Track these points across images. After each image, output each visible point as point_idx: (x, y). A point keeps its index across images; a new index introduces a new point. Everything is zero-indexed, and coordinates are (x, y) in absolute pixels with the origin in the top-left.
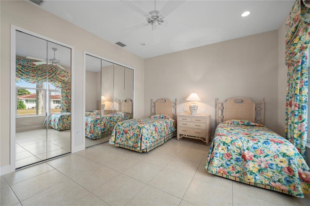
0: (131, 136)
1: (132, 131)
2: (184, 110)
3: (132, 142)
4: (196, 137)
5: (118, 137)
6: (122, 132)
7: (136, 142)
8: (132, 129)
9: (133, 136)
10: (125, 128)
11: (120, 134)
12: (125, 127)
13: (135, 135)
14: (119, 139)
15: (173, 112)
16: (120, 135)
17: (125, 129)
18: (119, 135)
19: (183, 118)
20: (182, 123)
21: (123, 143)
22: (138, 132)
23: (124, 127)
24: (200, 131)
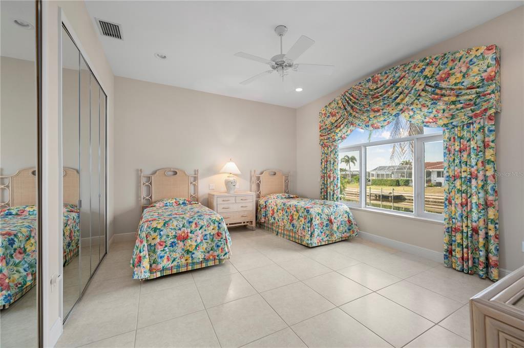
0: (199, 241)
1: (200, 231)
2: (211, 188)
3: (202, 252)
4: (241, 223)
5: (161, 255)
6: (172, 240)
7: (210, 249)
8: (198, 228)
9: (204, 241)
10: (180, 229)
11: (166, 246)
12: (177, 228)
13: (208, 236)
14: (166, 257)
15: (192, 192)
16: (166, 248)
17: (180, 232)
18: (164, 250)
19: (224, 199)
20: (223, 206)
21: (175, 263)
22: (213, 229)
23: (175, 229)
24: (245, 214)
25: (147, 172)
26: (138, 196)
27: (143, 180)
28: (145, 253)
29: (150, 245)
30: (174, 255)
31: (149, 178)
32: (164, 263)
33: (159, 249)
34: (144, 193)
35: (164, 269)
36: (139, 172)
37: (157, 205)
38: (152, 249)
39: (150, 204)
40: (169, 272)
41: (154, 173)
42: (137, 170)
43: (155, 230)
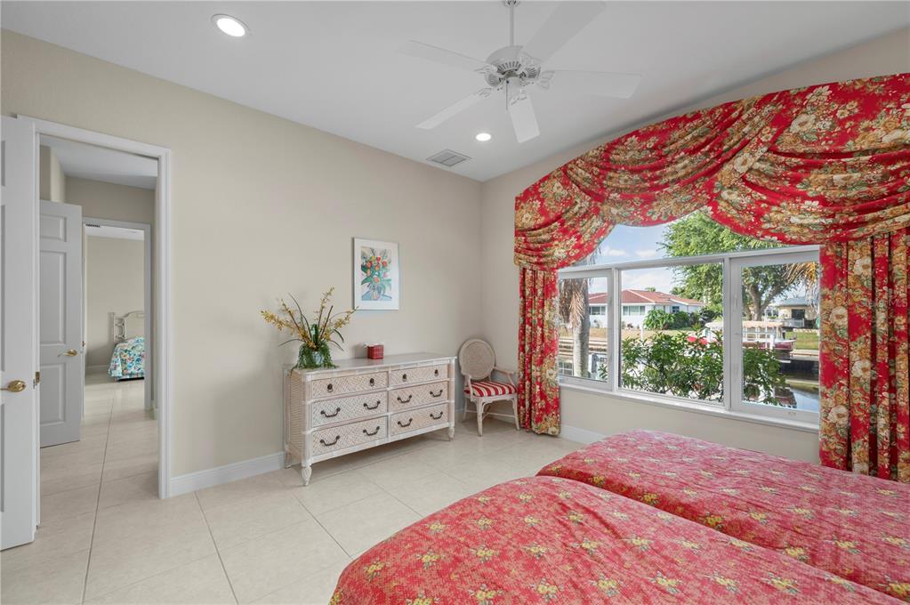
25: (120, 314)
26: (111, 334)
27: (116, 322)
28: (119, 363)
29: (122, 360)
30: (139, 366)
31: (121, 320)
32: (132, 370)
33: (129, 363)
34: (116, 332)
35: (131, 374)
36: (111, 316)
37: (129, 341)
38: (124, 362)
39: (122, 340)
40: (136, 376)
41: (127, 315)
42: (110, 314)
43: (126, 351)
